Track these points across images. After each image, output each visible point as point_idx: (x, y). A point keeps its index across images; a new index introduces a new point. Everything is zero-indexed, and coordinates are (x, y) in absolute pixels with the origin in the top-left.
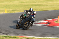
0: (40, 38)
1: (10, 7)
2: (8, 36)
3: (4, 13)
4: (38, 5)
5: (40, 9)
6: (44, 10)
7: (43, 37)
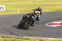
0: (54, 40)
1: (22, 7)
2: (21, 38)
3: (16, 13)
4: (52, 5)
5: (54, 9)
6: (59, 10)
7: (57, 39)
